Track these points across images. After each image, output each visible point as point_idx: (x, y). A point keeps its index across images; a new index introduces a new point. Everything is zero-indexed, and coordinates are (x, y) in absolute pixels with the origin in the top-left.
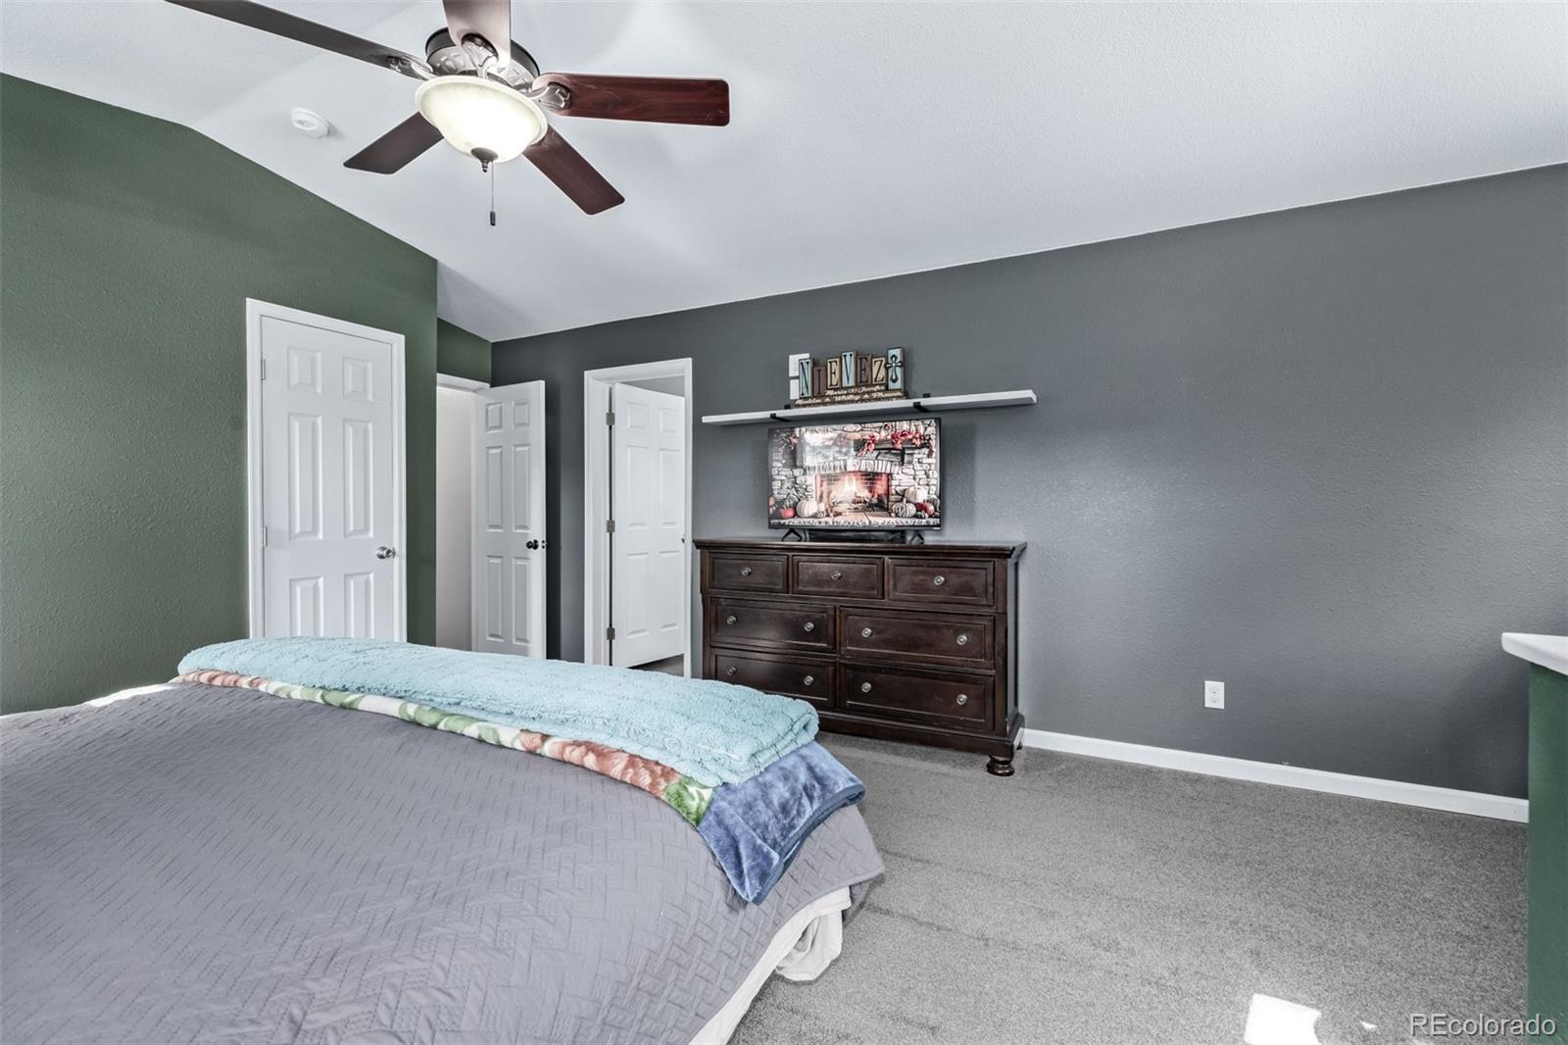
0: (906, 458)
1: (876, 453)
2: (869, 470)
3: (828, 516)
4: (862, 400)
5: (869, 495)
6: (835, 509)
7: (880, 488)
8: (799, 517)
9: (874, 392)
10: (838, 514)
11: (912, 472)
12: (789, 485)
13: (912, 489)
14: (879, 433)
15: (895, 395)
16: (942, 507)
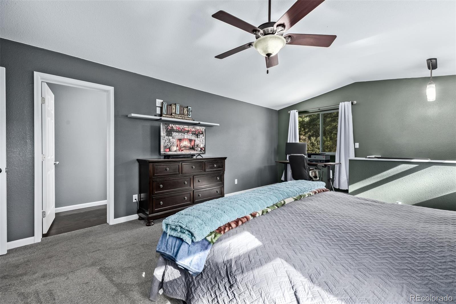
0: (198, 136)
1: (192, 134)
2: (190, 139)
3: (179, 151)
4: (182, 119)
5: (190, 145)
6: (181, 149)
7: (193, 143)
8: (171, 151)
9: (185, 117)
10: (182, 150)
11: (200, 140)
12: (168, 141)
13: (200, 144)
14: (192, 129)
15: (191, 119)
16: (205, 149)
